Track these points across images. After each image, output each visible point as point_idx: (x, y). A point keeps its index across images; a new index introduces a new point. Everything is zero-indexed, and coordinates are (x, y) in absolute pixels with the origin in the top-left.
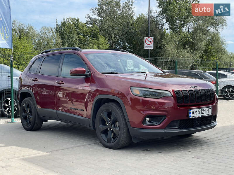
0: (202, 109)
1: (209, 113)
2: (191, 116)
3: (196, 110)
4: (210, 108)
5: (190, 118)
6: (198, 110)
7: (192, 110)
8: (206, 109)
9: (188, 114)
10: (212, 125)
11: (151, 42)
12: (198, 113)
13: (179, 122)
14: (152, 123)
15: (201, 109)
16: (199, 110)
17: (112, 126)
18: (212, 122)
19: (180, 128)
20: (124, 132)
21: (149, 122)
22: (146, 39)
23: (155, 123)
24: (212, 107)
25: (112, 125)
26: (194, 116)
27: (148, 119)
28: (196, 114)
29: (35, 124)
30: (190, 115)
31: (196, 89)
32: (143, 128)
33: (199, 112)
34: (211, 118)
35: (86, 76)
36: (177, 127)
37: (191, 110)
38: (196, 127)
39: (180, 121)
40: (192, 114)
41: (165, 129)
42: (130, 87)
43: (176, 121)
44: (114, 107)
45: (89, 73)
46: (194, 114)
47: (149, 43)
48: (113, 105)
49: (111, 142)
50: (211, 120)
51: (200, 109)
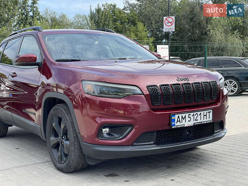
0: (195, 113)
2: (174, 125)
3: (184, 115)
5: (173, 127)
6: (187, 115)
7: (177, 116)
8: (202, 113)
10: (214, 136)
11: (172, 23)
12: (188, 119)
13: (155, 134)
14: (112, 135)
15: (193, 113)
16: (189, 115)
17: (63, 139)
18: (215, 132)
19: (157, 143)
21: (108, 134)
22: (166, 19)
23: (116, 135)
24: (214, 109)
25: (63, 137)
26: (181, 124)
27: (106, 130)
28: (184, 121)
30: (173, 123)
31: (186, 82)
33: (189, 117)
34: (214, 126)
36: (152, 143)
37: (174, 115)
38: (185, 141)
39: (157, 133)
40: (177, 121)
41: (132, 145)
43: (152, 132)
46: (180, 121)
47: (169, 24)
51: (192, 114)
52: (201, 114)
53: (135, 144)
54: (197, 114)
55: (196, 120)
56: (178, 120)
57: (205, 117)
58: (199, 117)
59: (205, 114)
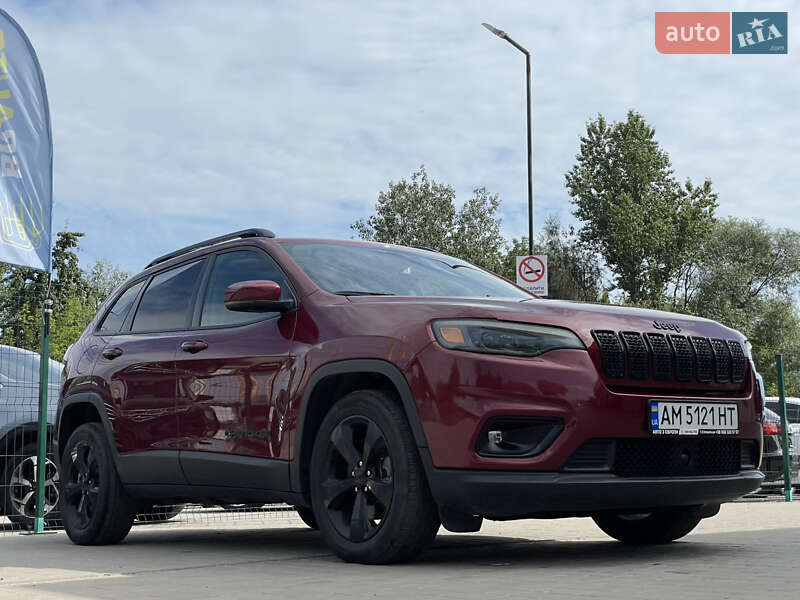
0: (701, 406)
1: (728, 427)
2: (657, 427)
3: (677, 406)
4: (732, 406)
6: (684, 406)
7: (661, 406)
8: (716, 407)
9: (646, 416)
12: (685, 418)
13: (613, 447)
15: (697, 405)
16: (688, 407)
18: (743, 466)
20: (409, 491)
29: (108, 516)
32: (479, 467)
33: (688, 413)
35: (282, 308)
36: (607, 468)
37: (656, 403)
40: (663, 419)
41: (561, 472)
42: (432, 321)
44: (377, 402)
45: (291, 300)
46: (668, 419)
48: (371, 395)
49: (365, 537)
50: (739, 458)
51: (694, 406)
52: (712, 409)
53: (566, 469)
54: (704, 408)
55: (703, 423)
56: (666, 417)
57: (722, 418)
58: (709, 416)
59: (722, 413)
